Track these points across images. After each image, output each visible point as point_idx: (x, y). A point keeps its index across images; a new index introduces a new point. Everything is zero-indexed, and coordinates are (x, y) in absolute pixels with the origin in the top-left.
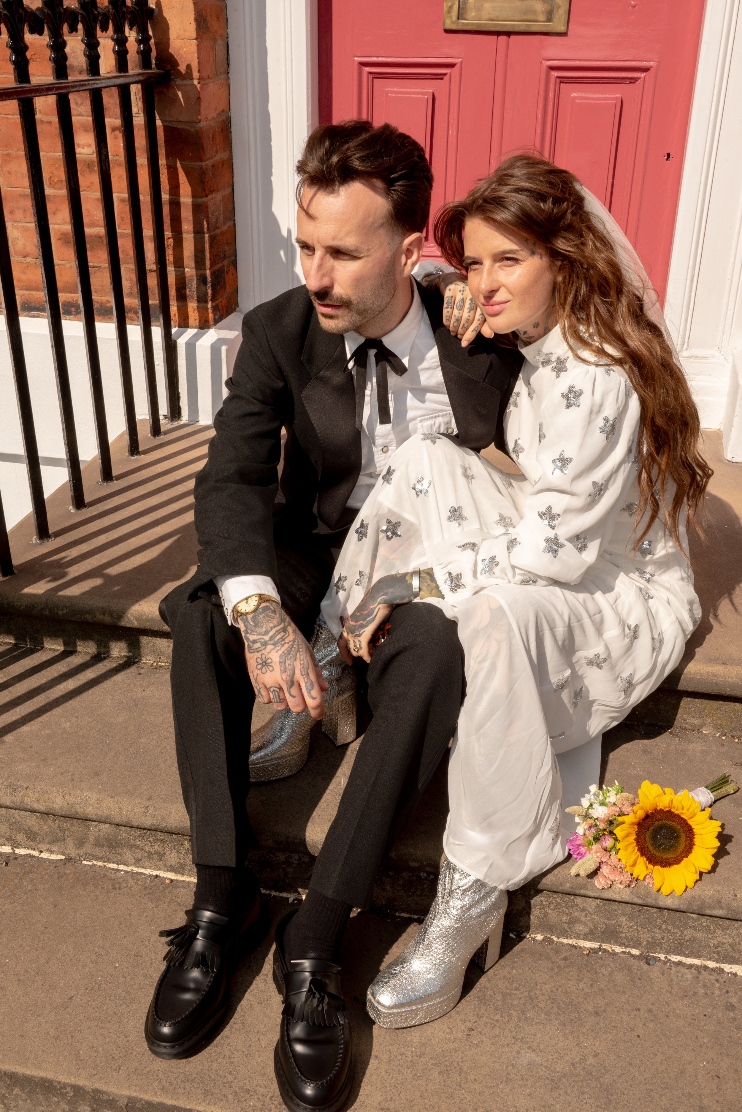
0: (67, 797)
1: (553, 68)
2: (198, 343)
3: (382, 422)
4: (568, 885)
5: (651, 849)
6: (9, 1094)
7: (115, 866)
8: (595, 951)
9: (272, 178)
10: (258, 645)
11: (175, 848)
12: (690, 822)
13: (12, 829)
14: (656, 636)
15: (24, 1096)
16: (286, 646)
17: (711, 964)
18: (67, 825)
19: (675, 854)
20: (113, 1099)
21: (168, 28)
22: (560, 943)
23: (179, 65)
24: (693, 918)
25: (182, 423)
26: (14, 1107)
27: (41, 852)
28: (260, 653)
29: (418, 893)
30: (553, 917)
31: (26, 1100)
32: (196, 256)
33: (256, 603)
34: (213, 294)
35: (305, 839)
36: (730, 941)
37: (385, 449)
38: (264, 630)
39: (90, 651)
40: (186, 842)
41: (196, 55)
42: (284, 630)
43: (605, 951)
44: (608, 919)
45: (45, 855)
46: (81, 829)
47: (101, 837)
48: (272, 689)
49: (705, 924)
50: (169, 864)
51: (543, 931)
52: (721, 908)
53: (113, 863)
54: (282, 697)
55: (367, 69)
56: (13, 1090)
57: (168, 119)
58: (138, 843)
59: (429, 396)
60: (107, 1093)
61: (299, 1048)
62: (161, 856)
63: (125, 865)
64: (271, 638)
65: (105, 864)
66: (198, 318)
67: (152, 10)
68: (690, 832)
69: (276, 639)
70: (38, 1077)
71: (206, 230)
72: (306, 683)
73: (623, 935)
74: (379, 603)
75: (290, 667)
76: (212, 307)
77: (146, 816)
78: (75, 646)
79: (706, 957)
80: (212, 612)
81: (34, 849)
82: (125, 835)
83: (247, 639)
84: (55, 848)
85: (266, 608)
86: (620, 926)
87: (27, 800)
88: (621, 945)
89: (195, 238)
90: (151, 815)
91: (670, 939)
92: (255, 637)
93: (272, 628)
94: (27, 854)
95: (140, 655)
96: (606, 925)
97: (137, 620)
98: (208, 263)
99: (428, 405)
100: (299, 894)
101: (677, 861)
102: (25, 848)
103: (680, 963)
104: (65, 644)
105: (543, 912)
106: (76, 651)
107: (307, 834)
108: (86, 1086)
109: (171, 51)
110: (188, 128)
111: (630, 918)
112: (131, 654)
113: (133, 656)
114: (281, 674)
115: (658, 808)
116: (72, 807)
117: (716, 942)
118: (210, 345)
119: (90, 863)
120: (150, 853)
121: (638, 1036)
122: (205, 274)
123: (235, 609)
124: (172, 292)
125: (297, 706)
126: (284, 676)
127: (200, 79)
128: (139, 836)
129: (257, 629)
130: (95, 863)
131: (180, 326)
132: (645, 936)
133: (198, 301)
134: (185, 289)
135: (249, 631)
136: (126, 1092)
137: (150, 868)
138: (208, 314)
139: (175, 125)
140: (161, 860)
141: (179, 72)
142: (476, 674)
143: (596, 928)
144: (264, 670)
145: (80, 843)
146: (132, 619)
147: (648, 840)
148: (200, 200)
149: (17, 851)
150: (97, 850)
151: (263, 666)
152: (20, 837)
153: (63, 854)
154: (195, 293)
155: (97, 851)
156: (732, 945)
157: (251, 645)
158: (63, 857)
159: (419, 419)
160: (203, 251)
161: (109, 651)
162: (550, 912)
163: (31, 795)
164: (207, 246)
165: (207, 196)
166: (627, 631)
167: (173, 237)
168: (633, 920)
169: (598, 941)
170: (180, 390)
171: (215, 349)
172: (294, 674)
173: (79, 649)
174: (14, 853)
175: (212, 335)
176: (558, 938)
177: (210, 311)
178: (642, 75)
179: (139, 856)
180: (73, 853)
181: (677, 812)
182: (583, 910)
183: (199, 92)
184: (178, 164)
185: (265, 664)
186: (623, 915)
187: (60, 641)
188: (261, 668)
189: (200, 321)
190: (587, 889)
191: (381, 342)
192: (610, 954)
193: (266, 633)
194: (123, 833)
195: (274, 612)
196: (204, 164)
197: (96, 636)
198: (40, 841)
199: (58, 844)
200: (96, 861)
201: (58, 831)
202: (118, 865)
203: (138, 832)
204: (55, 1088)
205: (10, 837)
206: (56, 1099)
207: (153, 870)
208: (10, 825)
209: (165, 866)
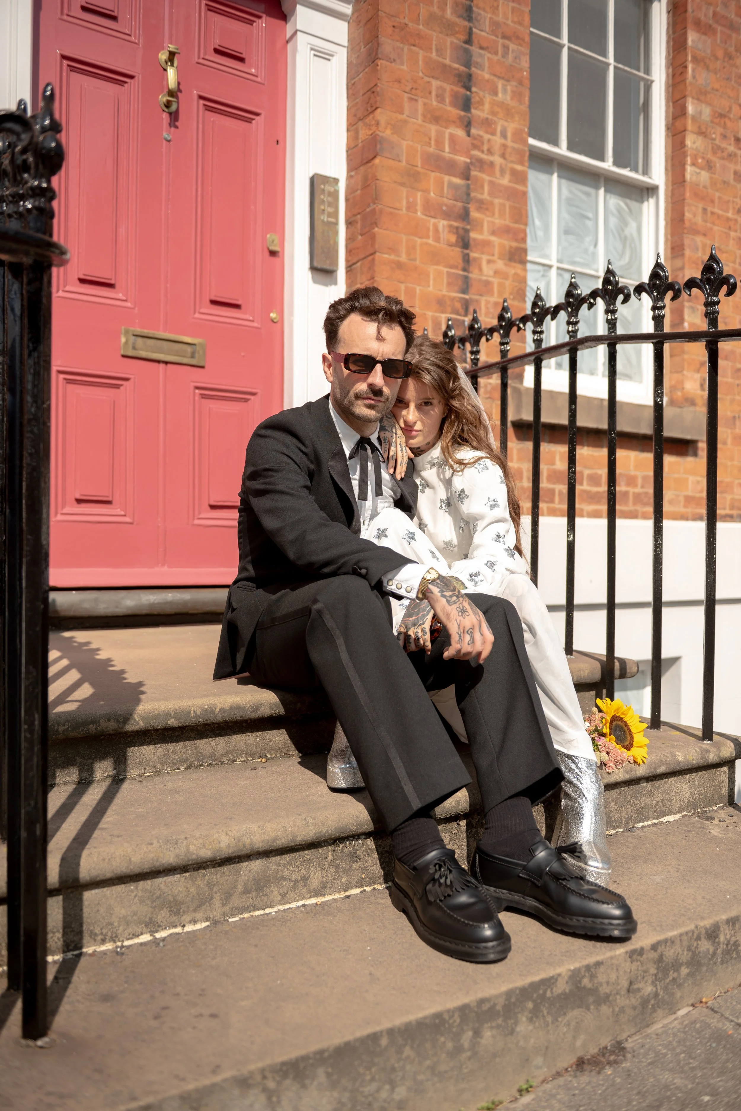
0: (231, 832)
1: (197, 388)
3: (377, 494)
5: (618, 742)
6: (398, 1063)
7: (261, 912)
10: (455, 598)
11: (319, 866)
13: (155, 907)
15: (412, 1055)
17: (657, 821)
18: (217, 878)
19: (629, 741)
26: (401, 1080)
27: (184, 926)
28: (457, 604)
31: (414, 1060)
36: (661, 798)
37: (364, 522)
40: (330, 853)
45: (189, 928)
46: (231, 876)
47: (251, 879)
48: (469, 632)
50: (313, 887)
53: (258, 910)
56: (403, 1053)
58: (286, 872)
62: (305, 879)
63: (271, 907)
65: (251, 914)
68: (627, 726)
77: (309, 826)
79: (652, 817)
81: (175, 926)
82: (275, 867)
83: (445, 596)
84: (199, 915)
86: (611, 811)
90: (312, 824)
91: (635, 810)
92: (450, 593)
94: (170, 935)
95: (126, 771)
101: (631, 744)
102: (165, 928)
103: (643, 827)
106: (55, 784)
112: (118, 771)
113: (117, 773)
114: (475, 616)
117: (655, 802)
119: (237, 919)
120: (296, 881)
123: (423, 579)
126: (477, 618)
128: (289, 862)
129: (449, 588)
130: (242, 916)
135: (444, 590)
137: (296, 900)
140: (305, 886)
145: (227, 897)
147: (617, 736)
149: (158, 935)
150: (245, 898)
152: (163, 915)
153: (207, 919)
155: (244, 901)
158: (208, 923)
161: (93, 775)
174: (156, 938)
178: (252, 397)
179: (285, 889)
180: (217, 914)
185: (463, 611)
186: (612, 800)
188: (462, 615)
198: (184, 912)
199: (204, 907)
200: (242, 914)
201: (206, 889)
202: (263, 909)
203: (287, 857)
204: (443, 1021)
205: (151, 919)
206: (442, 1039)
207: (298, 901)
208: (152, 903)
209: (309, 891)
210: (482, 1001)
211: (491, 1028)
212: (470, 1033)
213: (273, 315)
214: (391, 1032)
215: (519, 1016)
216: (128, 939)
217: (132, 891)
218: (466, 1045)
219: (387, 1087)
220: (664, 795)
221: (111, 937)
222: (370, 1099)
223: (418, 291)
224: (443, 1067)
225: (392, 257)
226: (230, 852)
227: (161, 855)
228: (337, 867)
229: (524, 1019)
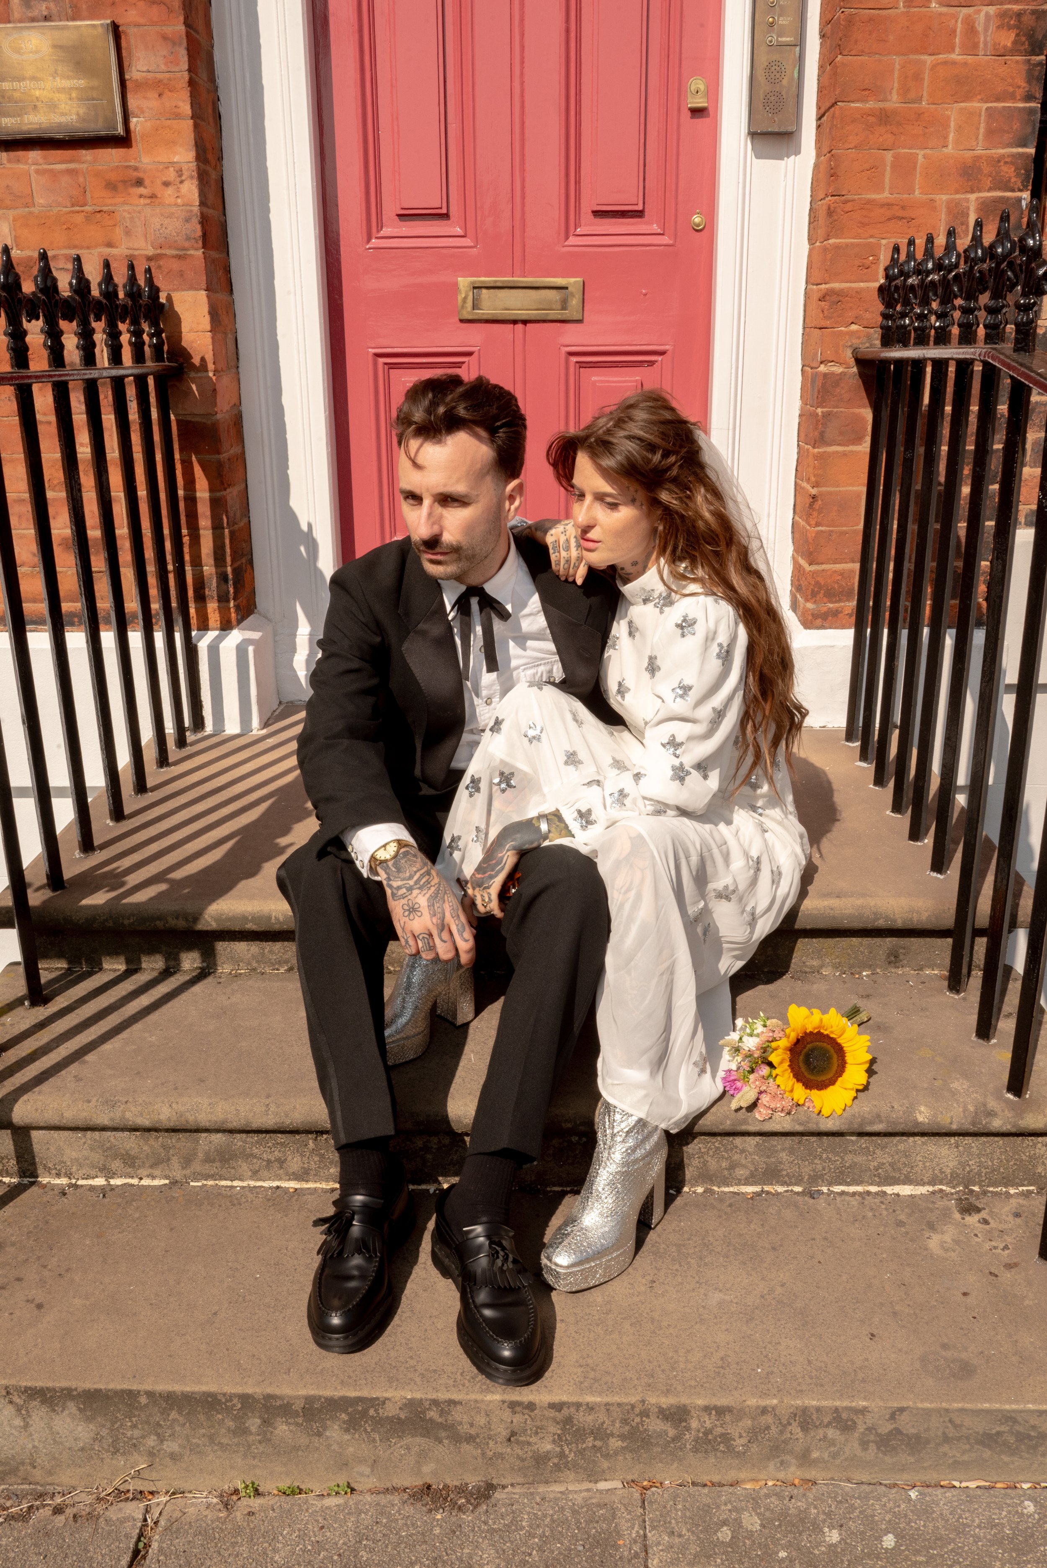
0: (174, 1105)
1: (571, 354)
2: (222, 646)
3: (490, 670)
4: (728, 1122)
5: (806, 1074)
6: (164, 1421)
7: (229, 1183)
8: (758, 1194)
9: (289, 472)
10: (404, 890)
11: (298, 1151)
12: (839, 1041)
13: (107, 1156)
14: (775, 869)
15: (181, 1420)
16: (433, 889)
17: (873, 1189)
18: (171, 1143)
19: (830, 1075)
20: (288, 1403)
21: (180, 322)
22: (722, 1192)
23: (192, 358)
24: (852, 1141)
25: (206, 734)
26: (170, 1436)
27: (141, 1179)
28: (406, 899)
29: (570, 1161)
30: (713, 1164)
31: (185, 1424)
32: (215, 553)
33: (395, 849)
34: (235, 593)
35: (447, 1116)
36: (890, 1160)
37: (488, 701)
38: (408, 874)
39: (157, 967)
40: (311, 1142)
41: (211, 347)
42: (428, 873)
43: (768, 1193)
44: (768, 1157)
45: (146, 1182)
46: (189, 1144)
47: (212, 1150)
48: (421, 937)
49: (864, 1146)
50: (291, 1171)
51: (703, 1182)
52: (881, 1122)
53: (226, 1180)
54: (431, 944)
55: (382, 360)
56: (169, 1415)
57: (181, 412)
58: (255, 1151)
59: (530, 643)
60: (280, 1398)
61: (488, 1313)
62: (281, 1162)
63: (241, 1180)
64: (416, 883)
65: (217, 1182)
66: (218, 619)
67: (163, 305)
68: (840, 1051)
69: (421, 883)
70: (199, 1392)
71: (225, 525)
72: (457, 926)
73: (785, 1173)
74: (508, 850)
75: (440, 910)
76: (235, 606)
77: (268, 1115)
78: (140, 962)
79: (867, 1182)
80: (342, 869)
81: (132, 1177)
82: (240, 1143)
83: (390, 886)
84: (157, 1172)
85: (406, 854)
86: (781, 1163)
87: (128, 1115)
88: (784, 1184)
89: (213, 534)
90: (273, 1112)
91: (831, 1169)
92: (399, 883)
93: (416, 872)
94: (125, 1184)
95: (215, 965)
96: (767, 1164)
97: (217, 920)
98: (229, 559)
99: (529, 653)
100: (440, 1183)
101: (832, 1082)
102: (121, 1177)
103: (843, 1193)
104: (128, 962)
105: (702, 1160)
106: (140, 969)
107: (449, 1110)
108: (255, 1393)
109: (184, 344)
110: (204, 421)
111: (790, 1152)
112: (205, 964)
113: (208, 966)
114: (431, 918)
115: (808, 1031)
116: (181, 1116)
117: (876, 1164)
118: (234, 646)
119: (200, 1184)
120: (269, 1162)
121: (819, 1262)
122: (226, 572)
123: (373, 858)
124: (191, 593)
125: (448, 951)
126: (434, 920)
127: (216, 371)
128: (257, 1142)
129: (401, 875)
130: (205, 1182)
131: (199, 629)
132: (806, 1170)
133: (219, 601)
134: (204, 588)
135: (392, 878)
136: (303, 1392)
137: (270, 1179)
138: (230, 614)
139: (189, 418)
140: (281, 1167)
141: (193, 365)
142: (622, 906)
143: (756, 1170)
144: (411, 917)
145: (187, 1162)
146: (209, 920)
147: (801, 1065)
148: (218, 494)
149: (112, 1182)
150: (207, 1166)
151: (410, 912)
152: (116, 1165)
153: (166, 1177)
154: (215, 592)
155: (208, 1168)
156: (892, 1165)
157: (395, 891)
158: (167, 1182)
159: (522, 668)
160: (223, 547)
161: (179, 964)
162: (709, 1159)
163: (133, 1109)
164: (227, 541)
165: (225, 489)
166: (751, 863)
167: (190, 535)
168: (794, 1154)
169: (760, 1184)
170: (202, 698)
171: (241, 651)
172: (444, 918)
173: (144, 965)
174: (110, 1184)
175: (236, 636)
176: (719, 1187)
177: (232, 610)
178: (660, 358)
179: (257, 1167)
180: (178, 1174)
181: (826, 1033)
182: (743, 1151)
183: (215, 384)
184: (194, 458)
185: (413, 910)
186: (783, 1150)
187: (122, 959)
188: (409, 915)
189: (221, 623)
190: (748, 1124)
191: (483, 589)
192: (774, 1195)
193: (411, 878)
194: (239, 1140)
195: (415, 856)
196: (221, 456)
197: (164, 949)
198: (139, 1166)
199: (161, 1166)
200: (206, 1180)
201: (162, 1150)
202: (232, 1181)
203: (255, 1137)
204: (219, 1402)
205: (104, 1165)
206: (220, 1416)
207: (273, 1180)
208: (104, 1152)
209: (287, 1174)
210: (269, 1397)
211: (288, 1423)
212: (258, 1421)
213: (697, 219)
214: (150, 1394)
215: (328, 1423)
216: (83, 1179)
217: (80, 1138)
218: (253, 1429)
219: (153, 1437)
220: (896, 1157)
221: (66, 1173)
222: (134, 1441)
223: (920, 159)
224: (225, 1441)
225: (871, 105)
226: (172, 1124)
227: (95, 1116)
228: (322, 1156)
229: (336, 1427)
